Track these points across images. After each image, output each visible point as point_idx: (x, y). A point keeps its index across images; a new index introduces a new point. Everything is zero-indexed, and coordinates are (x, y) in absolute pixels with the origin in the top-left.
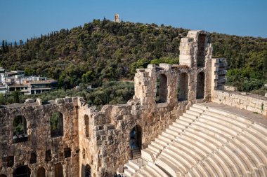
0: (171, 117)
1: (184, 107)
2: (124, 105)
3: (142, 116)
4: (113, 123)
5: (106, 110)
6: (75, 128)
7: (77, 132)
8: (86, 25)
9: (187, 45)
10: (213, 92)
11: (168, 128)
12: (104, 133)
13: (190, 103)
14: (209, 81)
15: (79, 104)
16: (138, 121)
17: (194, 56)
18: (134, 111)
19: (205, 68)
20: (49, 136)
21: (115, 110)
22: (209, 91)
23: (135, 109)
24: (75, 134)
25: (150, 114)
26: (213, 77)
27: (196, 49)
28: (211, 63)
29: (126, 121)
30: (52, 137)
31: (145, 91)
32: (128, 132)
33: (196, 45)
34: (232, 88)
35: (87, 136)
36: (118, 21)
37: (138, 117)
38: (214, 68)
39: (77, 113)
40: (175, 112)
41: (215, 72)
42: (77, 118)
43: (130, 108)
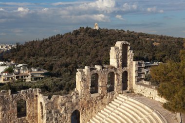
0: (102, 104)
1: (112, 97)
2: (67, 95)
3: (80, 103)
4: (59, 108)
5: (54, 99)
6: (35, 111)
7: (37, 114)
8: (74, 31)
9: (114, 52)
10: (134, 85)
11: (100, 112)
12: (52, 115)
13: (116, 93)
14: (131, 77)
15: (38, 94)
16: (77, 107)
17: (119, 60)
18: (74, 100)
19: (128, 68)
20: (16, 117)
21: (60, 99)
22: (131, 85)
23: (75, 98)
24: (35, 115)
25: (86, 102)
26: (134, 74)
27: (120, 55)
28: (132, 64)
29: (68, 107)
30: (18, 117)
31: (82, 85)
32: (69, 115)
33: (121, 52)
34: (147, 83)
35: (43, 117)
36: (97, 28)
37: (77, 104)
38: (134, 69)
39: (37, 100)
40: (105, 100)
41: (136, 71)
42: (37, 104)
43: (71, 97)
